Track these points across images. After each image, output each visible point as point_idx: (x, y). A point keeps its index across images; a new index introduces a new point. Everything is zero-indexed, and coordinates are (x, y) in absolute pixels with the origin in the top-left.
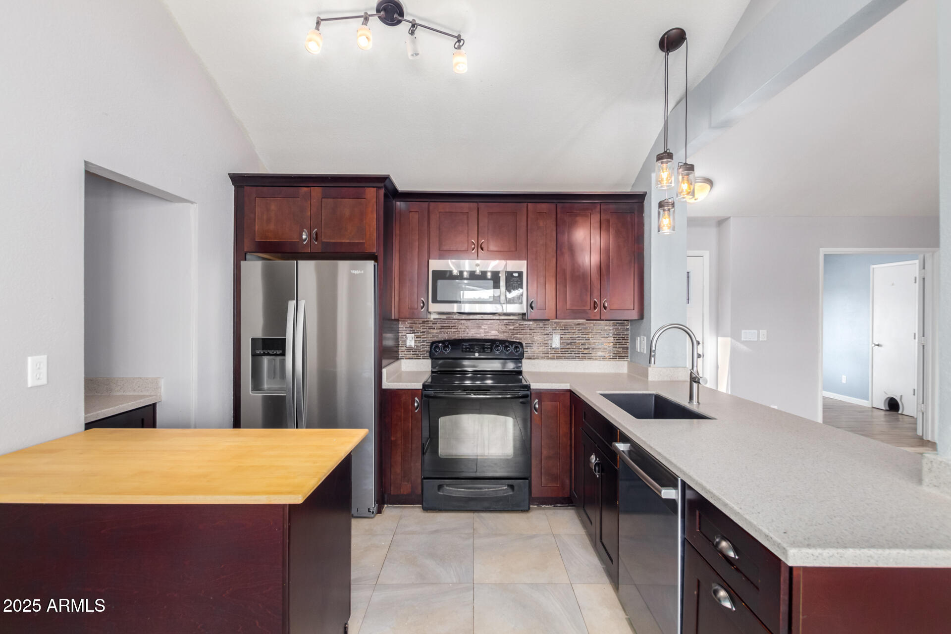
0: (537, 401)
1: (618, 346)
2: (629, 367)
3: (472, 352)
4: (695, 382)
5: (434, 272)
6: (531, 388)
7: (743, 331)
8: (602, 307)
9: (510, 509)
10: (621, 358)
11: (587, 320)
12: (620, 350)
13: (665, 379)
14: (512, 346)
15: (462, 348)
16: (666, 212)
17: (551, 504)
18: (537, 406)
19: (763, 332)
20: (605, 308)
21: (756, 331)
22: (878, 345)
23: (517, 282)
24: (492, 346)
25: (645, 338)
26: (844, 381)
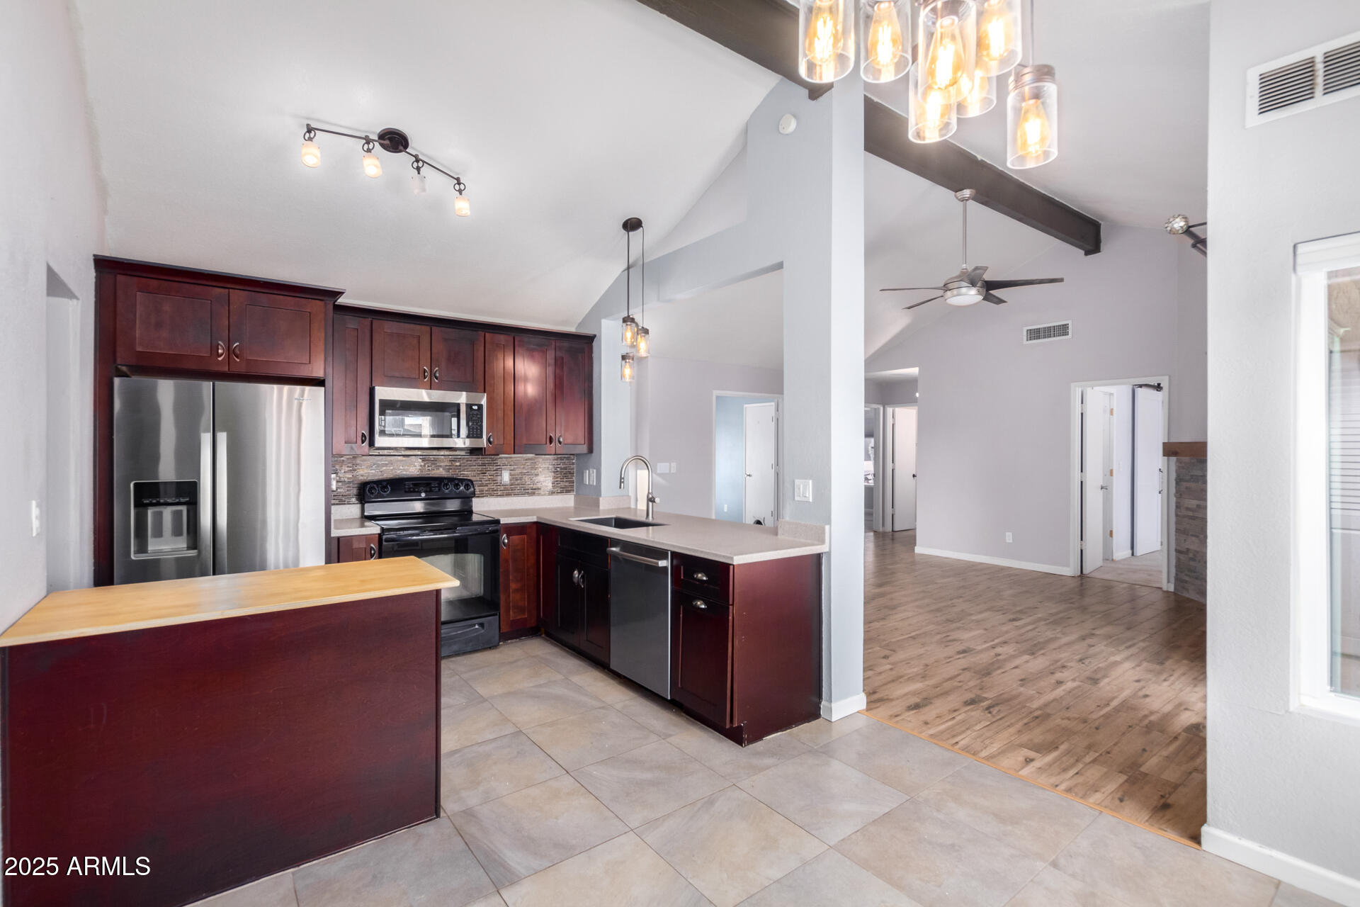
0: (505, 535)
1: (565, 480)
2: (576, 502)
3: (418, 492)
4: (651, 501)
5: (381, 401)
6: (501, 522)
7: (658, 464)
8: (557, 442)
9: (480, 648)
10: (568, 491)
11: (536, 455)
12: (567, 484)
13: (614, 507)
14: (462, 484)
15: (405, 488)
16: (628, 364)
17: (516, 638)
18: (506, 541)
19: (674, 465)
20: (560, 442)
21: (668, 464)
22: (749, 475)
23: (477, 415)
24: (440, 484)
25: (595, 471)
26: (726, 510)
